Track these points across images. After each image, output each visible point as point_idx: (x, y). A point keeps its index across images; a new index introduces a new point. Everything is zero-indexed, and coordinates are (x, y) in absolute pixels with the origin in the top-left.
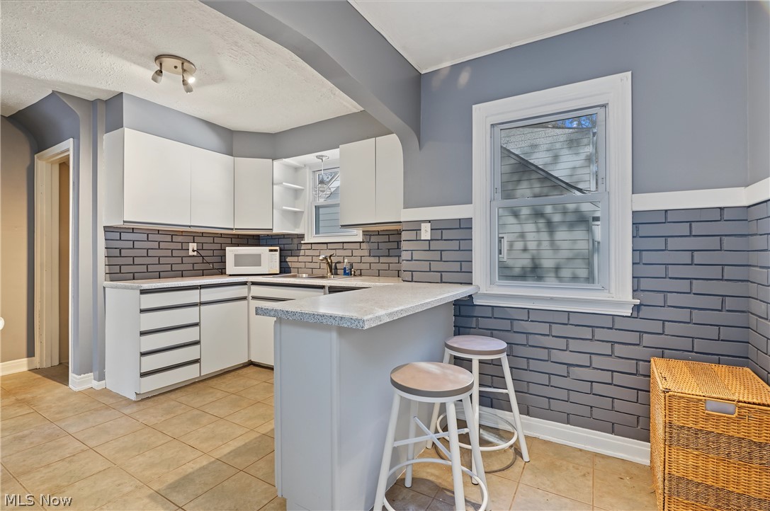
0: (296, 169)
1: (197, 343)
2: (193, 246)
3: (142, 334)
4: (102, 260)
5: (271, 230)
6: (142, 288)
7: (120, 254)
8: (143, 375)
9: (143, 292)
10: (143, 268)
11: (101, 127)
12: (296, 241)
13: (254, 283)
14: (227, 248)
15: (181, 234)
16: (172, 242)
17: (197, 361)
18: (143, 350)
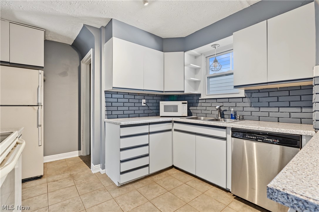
0: (196, 57)
1: (147, 155)
2: (144, 101)
3: (122, 150)
4: (104, 108)
5: (184, 91)
6: (121, 125)
7: (112, 105)
8: (122, 173)
9: (122, 126)
10: (122, 112)
11: (103, 40)
12: (195, 98)
13: (175, 122)
14: (160, 102)
15: (138, 95)
16: (134, 99)
17: (148, 165)
18: (122, 159)
